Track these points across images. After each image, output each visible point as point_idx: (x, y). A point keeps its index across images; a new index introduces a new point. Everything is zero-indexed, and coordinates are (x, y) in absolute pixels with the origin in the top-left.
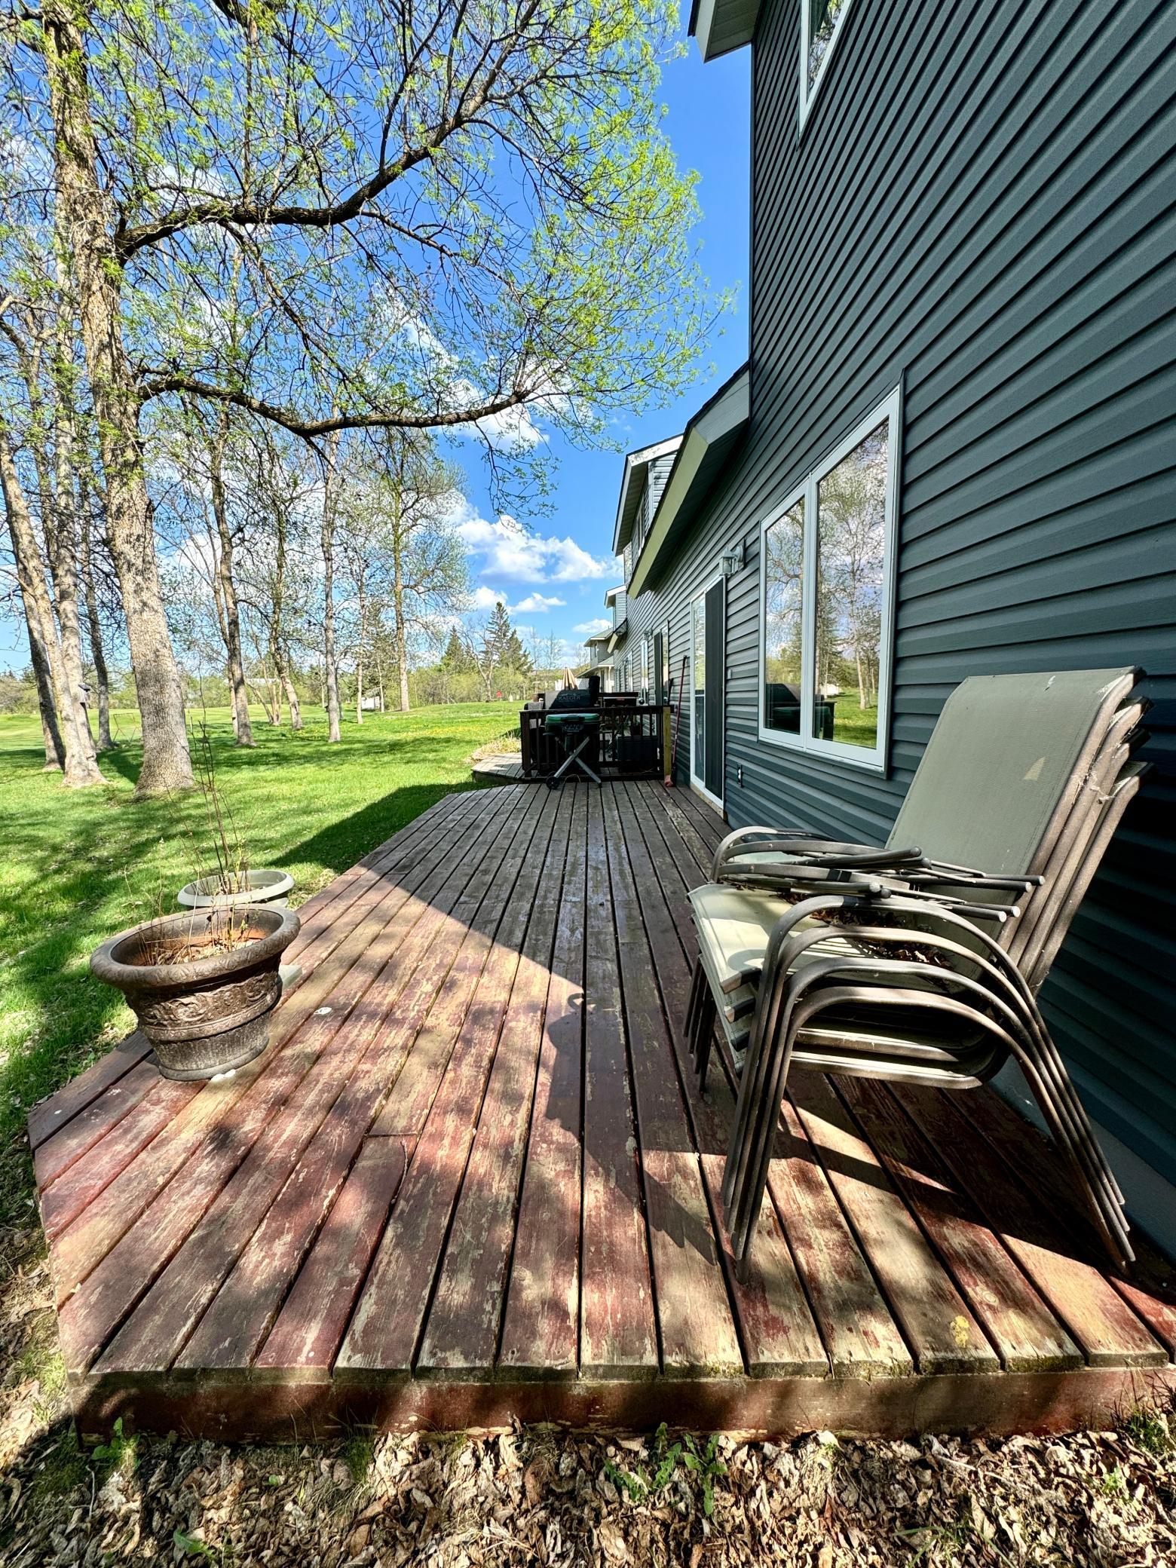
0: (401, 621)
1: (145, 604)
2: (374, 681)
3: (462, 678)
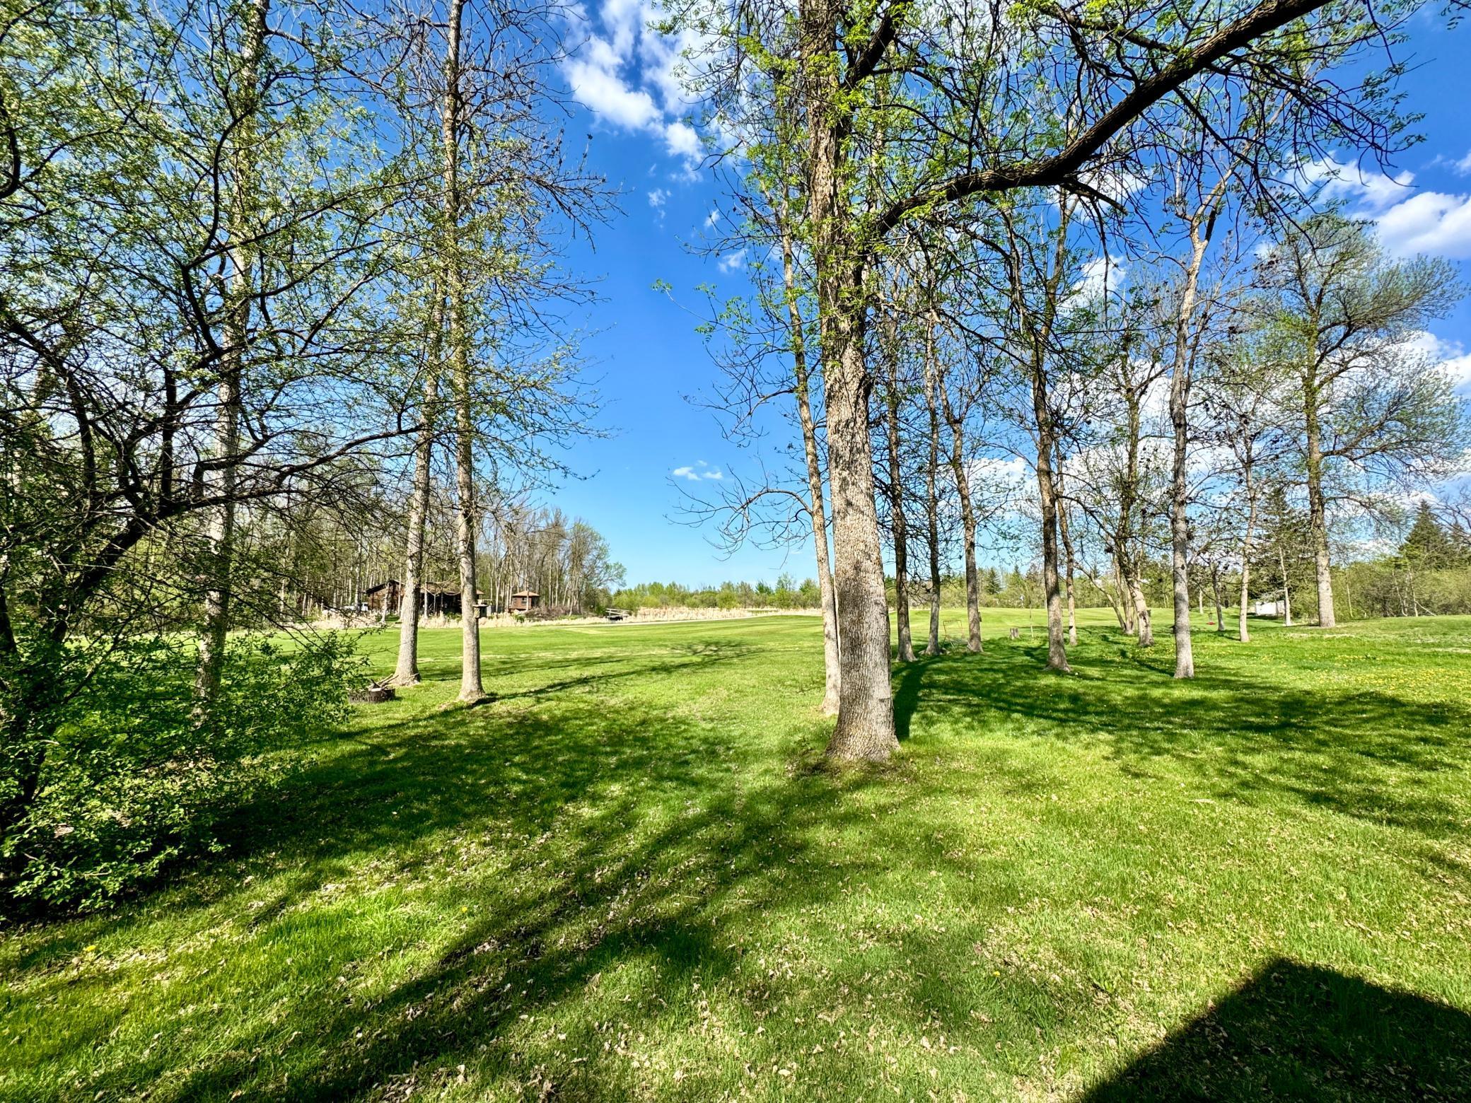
0: (1318, 500)
1: (849, 504)
2: (1276, 582)
3: (1445, 575)
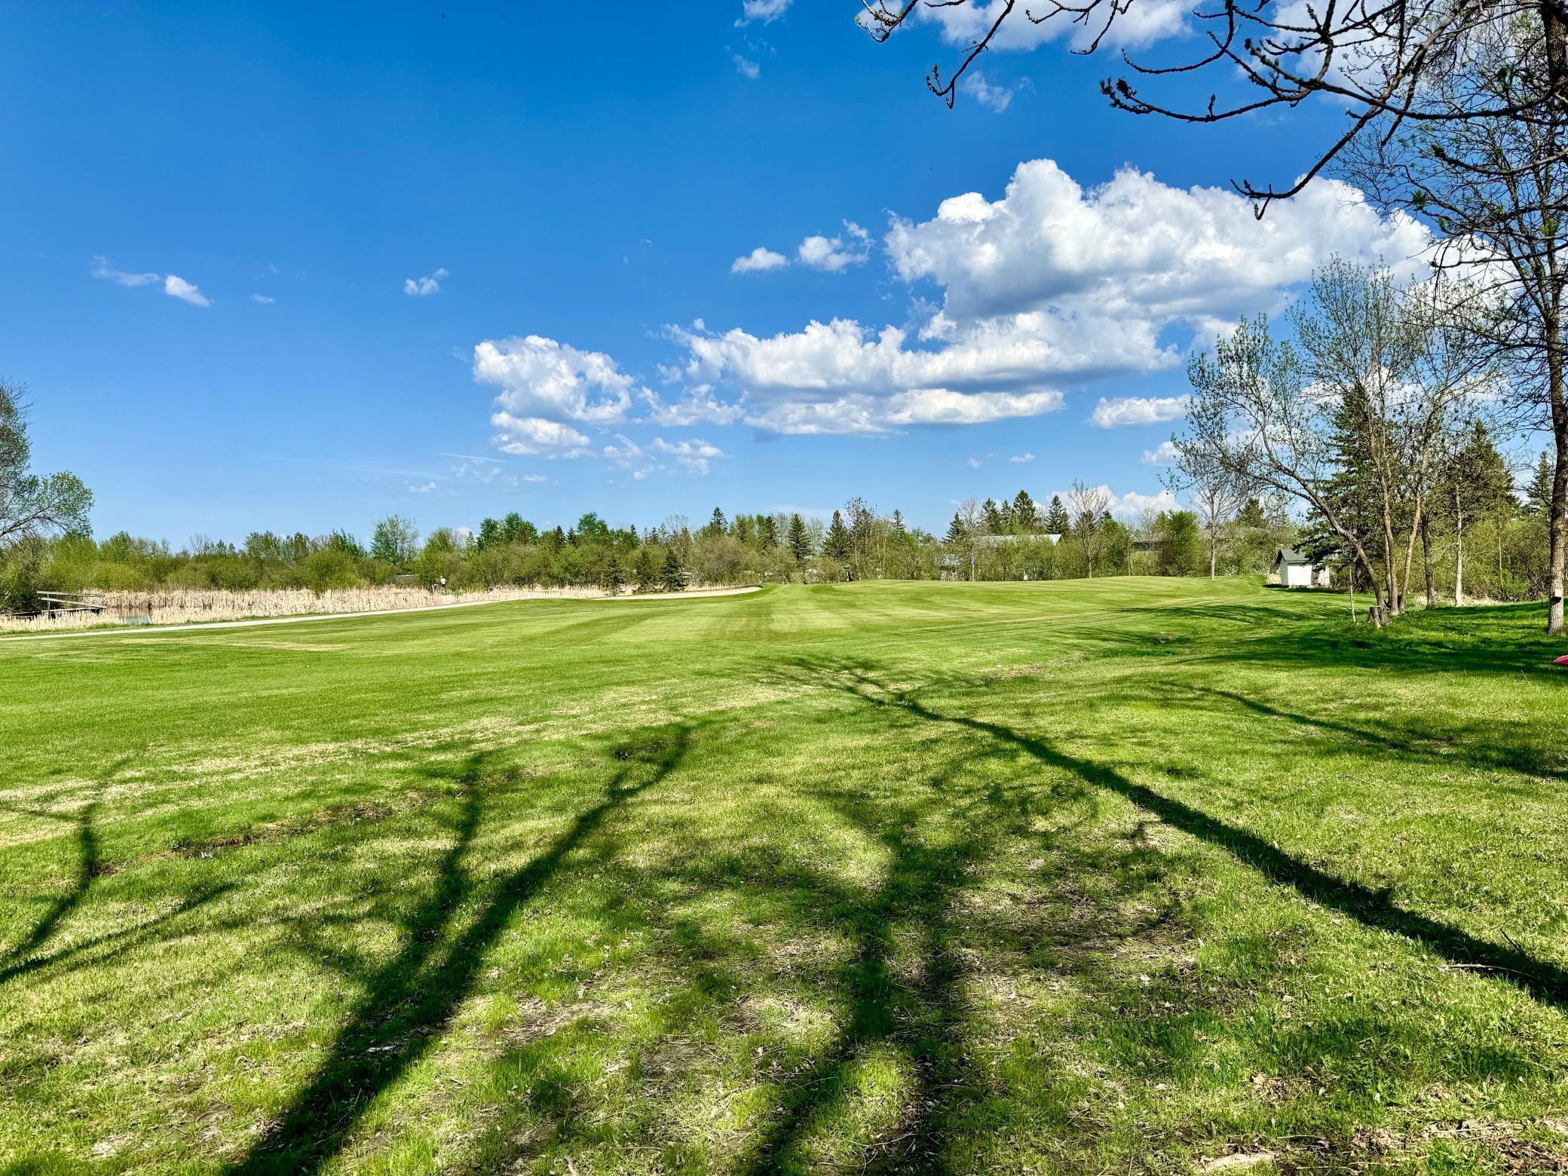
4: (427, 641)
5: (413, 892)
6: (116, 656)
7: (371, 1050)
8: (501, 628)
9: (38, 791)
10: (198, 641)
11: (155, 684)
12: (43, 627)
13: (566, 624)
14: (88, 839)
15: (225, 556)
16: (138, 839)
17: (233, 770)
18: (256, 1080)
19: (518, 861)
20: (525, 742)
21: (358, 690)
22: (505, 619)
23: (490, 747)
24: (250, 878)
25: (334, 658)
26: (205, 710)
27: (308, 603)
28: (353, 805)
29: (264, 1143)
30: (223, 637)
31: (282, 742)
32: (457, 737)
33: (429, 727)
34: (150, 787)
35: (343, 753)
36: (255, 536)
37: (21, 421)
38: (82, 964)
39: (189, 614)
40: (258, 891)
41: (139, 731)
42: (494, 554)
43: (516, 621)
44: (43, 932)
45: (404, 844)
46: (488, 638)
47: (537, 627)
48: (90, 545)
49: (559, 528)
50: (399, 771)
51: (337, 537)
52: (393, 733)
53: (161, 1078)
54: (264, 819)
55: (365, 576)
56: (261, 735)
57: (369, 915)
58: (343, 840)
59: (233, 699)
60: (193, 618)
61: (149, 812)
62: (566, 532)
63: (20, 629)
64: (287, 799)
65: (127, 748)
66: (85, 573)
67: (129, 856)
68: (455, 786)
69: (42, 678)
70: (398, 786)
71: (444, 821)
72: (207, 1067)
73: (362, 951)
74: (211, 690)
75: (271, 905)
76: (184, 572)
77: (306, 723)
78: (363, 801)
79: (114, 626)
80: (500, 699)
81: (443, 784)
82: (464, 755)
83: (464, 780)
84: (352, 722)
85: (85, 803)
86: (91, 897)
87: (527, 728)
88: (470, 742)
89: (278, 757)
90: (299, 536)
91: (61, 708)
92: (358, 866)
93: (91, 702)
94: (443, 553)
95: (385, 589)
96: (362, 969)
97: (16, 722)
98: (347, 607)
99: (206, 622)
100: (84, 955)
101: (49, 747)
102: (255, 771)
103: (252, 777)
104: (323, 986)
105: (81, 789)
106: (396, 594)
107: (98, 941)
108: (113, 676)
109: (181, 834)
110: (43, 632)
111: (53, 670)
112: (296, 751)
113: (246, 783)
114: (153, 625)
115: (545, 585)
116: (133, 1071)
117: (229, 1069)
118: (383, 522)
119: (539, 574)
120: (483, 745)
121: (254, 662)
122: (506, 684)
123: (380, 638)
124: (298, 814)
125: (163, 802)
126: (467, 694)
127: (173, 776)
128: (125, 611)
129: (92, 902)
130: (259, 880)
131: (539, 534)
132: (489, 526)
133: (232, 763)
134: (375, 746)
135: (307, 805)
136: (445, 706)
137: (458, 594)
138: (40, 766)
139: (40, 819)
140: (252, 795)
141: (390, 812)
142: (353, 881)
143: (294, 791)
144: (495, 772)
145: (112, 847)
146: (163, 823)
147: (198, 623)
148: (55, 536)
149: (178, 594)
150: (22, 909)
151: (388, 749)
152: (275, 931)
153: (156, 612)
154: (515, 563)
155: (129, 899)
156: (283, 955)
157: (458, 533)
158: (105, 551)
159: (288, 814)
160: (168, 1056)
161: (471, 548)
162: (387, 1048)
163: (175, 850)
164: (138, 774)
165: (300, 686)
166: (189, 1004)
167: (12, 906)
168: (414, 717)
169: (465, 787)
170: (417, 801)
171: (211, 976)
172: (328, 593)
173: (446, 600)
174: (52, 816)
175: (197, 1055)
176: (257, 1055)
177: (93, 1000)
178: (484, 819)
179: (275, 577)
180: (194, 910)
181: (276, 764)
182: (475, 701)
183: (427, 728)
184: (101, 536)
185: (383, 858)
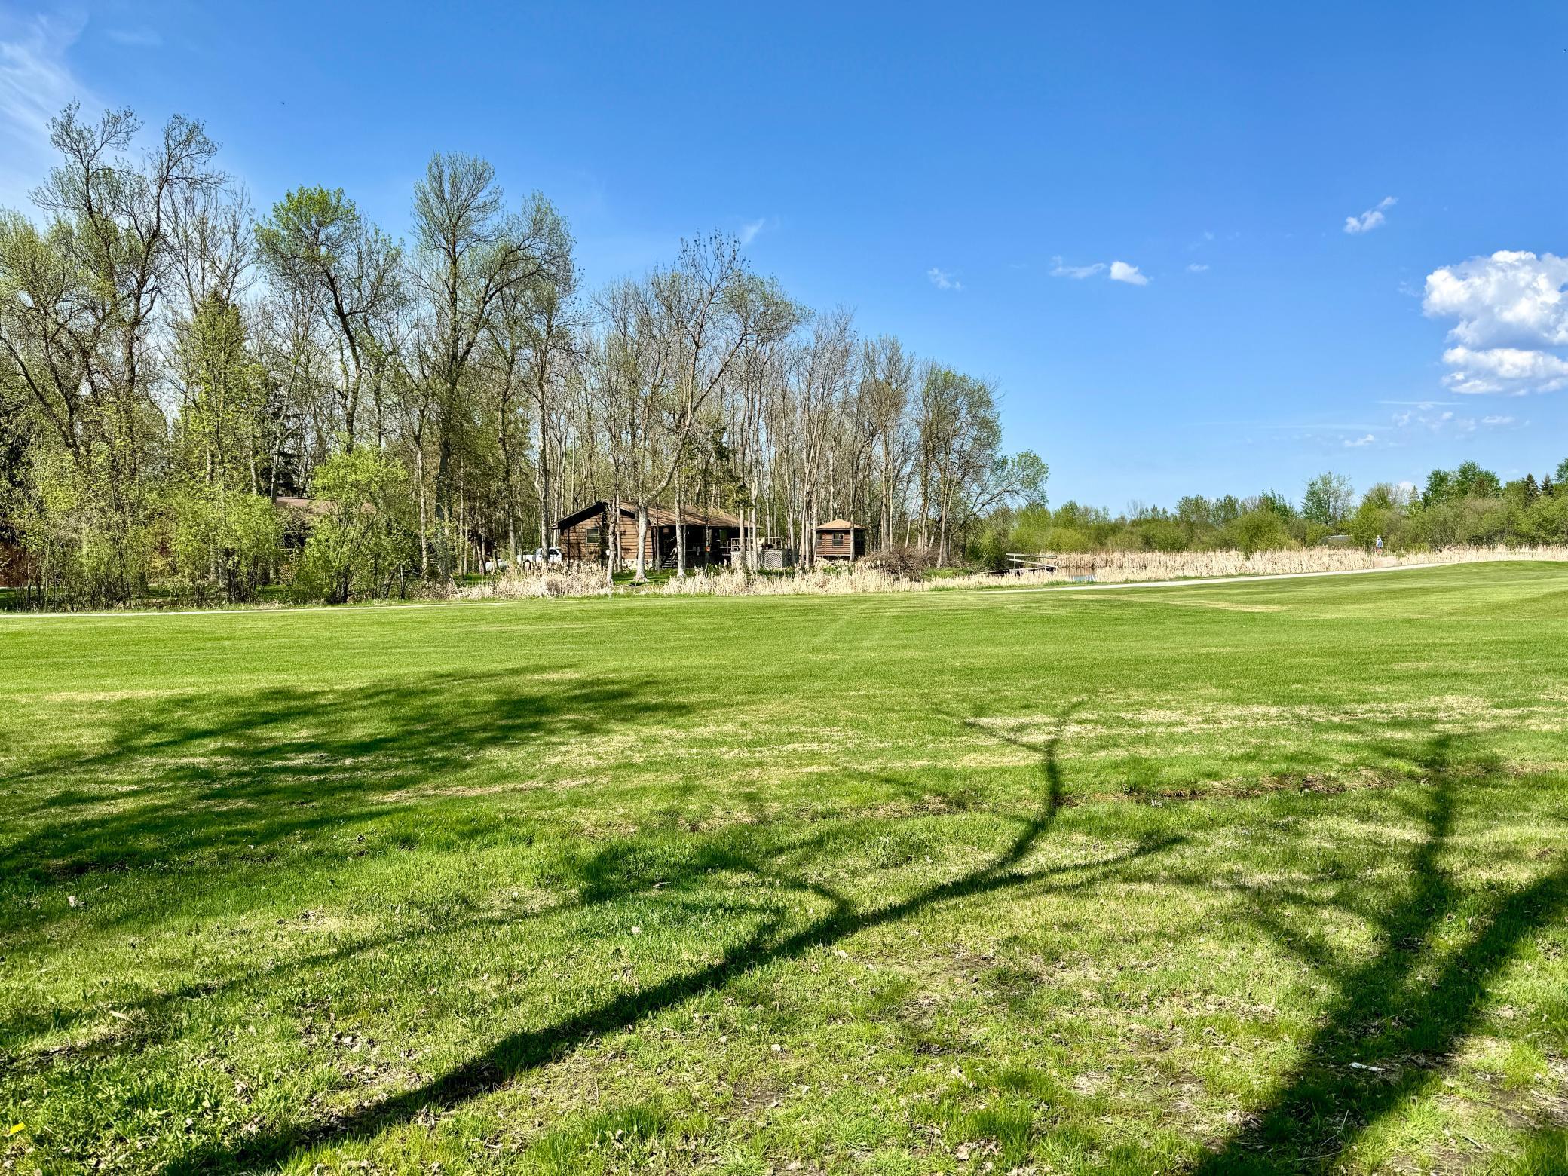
4: (1370, 606)
5: (1384, 885)
6: (1069, 609)
7: (1355, 1065)
8: (1458, 595)
9: (1012, 722)
10: (1137, 598)
11: (1102, 635)
12: (1011, 583)
13: (1546, 590)
14: (1052, 770)
15: (1158, 520)
16: (1095, 777)
17: (1177, 724)
18: (1227, 1059)
19: (1519, 876)
20: (1503, 729)
21: (1299, 654)
22: (1460, 583)
23: (1459, 730)
24: (1199, 834)
25: (1270, 620)
26: (1147, 663)
27: (1239, 565)
28: (1301, 775)
29: (1241, 1137)
30: (1159, 595)
31: (1223, 700)
32: (1415, 714)
33: (1381, 699)
34: (1102, 730)
35: (1287, 719)
36: (1186, 500)
37: (996, 411)
38: (1056, 889)
39: (1128, 574)
40: (1209, 850)
41: (1091, 678)
42: (1443, 510)
43: (1475, 586)
44: (1020, 849)
45: (1364, 826)
46: (1444, 604)
47: (1506, 594)
48: (1045, 512)
49: (1530, 477)
50: (1350, 745)
51: (1267, 498)
52: (1340, 703)
53: (1132, 1027)
54: (1209, 776)
55: (1296, 537)
56: (1201, 691)
57: (1335, 902)
58: (1293, 811)
59: (1172, 654)
60: (1131, 577)
61: (1102, 754)
62: (1539, 482)
63: (994, 584)
64: (1231, 758)
65: (1081, 692)
66: (1042, 537)
67: (1087, 792)
68: (1419, 771)
69: (1012, 625)
70: (1350, 762)
71: (1409, 810)
72: (1176, 1029)
73: (1331, 941)
74: (1152, 644)
75: (1226, 867)
76: (1121, 536)
77: (1246, 683)
78: (1311, 772)
79: (1065, 584)
80: (1467, 675)
81: (1404, 766)
82: (1426, 735)
83: (1428, 765)
84: (1294, 686)
85: (1049, 737)
86: (1058, 823)
87: (1506, 712)
88: (1431, 722)
89: (1219, 715)
90: (1228, 498)
91: (1027, 651)
92: (1311, 843)
93: (1051, 648)
94: (1381, 511)
95: (1317, 551)
96: (1333, 964)
97: (995, 661)
98: (1278, 568)
99: (1142, 582)
100: (1056, 879)
101: (1020, 685)
102: (1198, 726)
103: (1195, 733)
104: (1290, 973)
105: (1045, 724)
106: (1330, 555)
107: (1065, 869)
108: (1067, 627)
109: (1132, 779)
110: (1012, 587)
111: (1021, 619)
112: (1238, 711)
113: (1190, 737)
114: (1096, 583)
115: (1510, 545)
116: (1105, 1011)
117: (1197, 1038)
118: (1314, 480)
119: (1502, 532)
120: (1449, 726)
121: (1190, 620)
122: (1473, 658)
123: (1317, 601)
124: (1244, 776)
125: (1115, 745)
126: (1423, 666)
127: (1121, 723)
128: (1073, 570)
129: (1060, 831)
130: (1209, 838)
131: (1503, 484)
132: (1438, 480)
133: (1176, 716)
134: (1320, 715)
135: (1251, 767)
136: (1398, 678)
137: (1400, 556)
138: (1013, 700)
139: (1014, 746)
140: (1196, 750)
141: (1342, 789)
142: (1310, 859)
143: (1237, 752)
144: (1468, 760)
145: (1072, 781)
146: (1115, 766)
147: (1136, 582)
148: (1020, 507)
149: (1117, 555)
150: (1005, 825)
151: (1336, 719)
152: (1231, 897)
153: (1098, 571)
154: (1470, 519)
155: (1090, 833)
156: (1243, 926)
157: (1398, 488)
158: (1057, 519)
159: (1234, 775)
160: (1137, 1006)
161: (1414, 505)
162: (1374, 1069)
163: (1127, 793)
164: (1091, 717)
165: (1237, 646)
166: (1153, 956)
167: (996, 820)
168: (1363, 687)
169: (1430, 773)
170: (1373, 781)
171: (1172, 931)
172: (1258, 555)
173: (1386, 562)
174: (1023, 745)
175: (1166, 1012)
176: (1225, 1032)
177: (1066, 927)
178: (1461, 814)
179: (1206, 539)
180: (1149, 857)
181: (1217, 722)
182: (1435, 675)
183: (1380, 700)
184: (1053, 506)
185: (1340, 839)
